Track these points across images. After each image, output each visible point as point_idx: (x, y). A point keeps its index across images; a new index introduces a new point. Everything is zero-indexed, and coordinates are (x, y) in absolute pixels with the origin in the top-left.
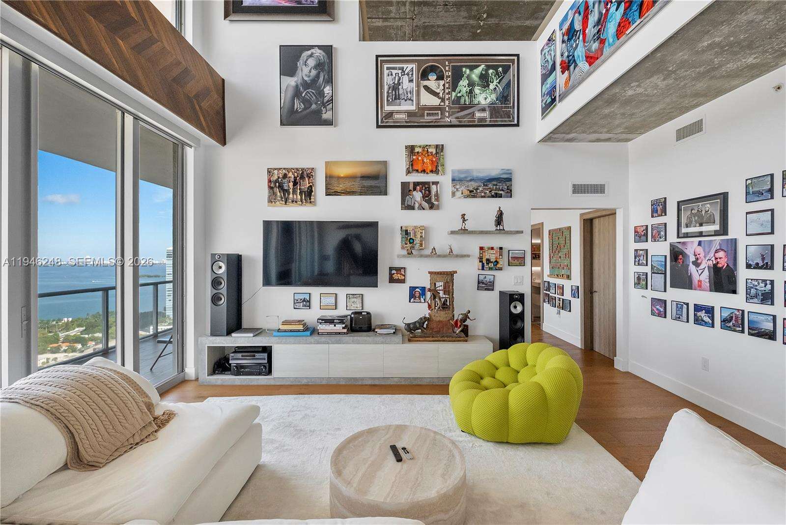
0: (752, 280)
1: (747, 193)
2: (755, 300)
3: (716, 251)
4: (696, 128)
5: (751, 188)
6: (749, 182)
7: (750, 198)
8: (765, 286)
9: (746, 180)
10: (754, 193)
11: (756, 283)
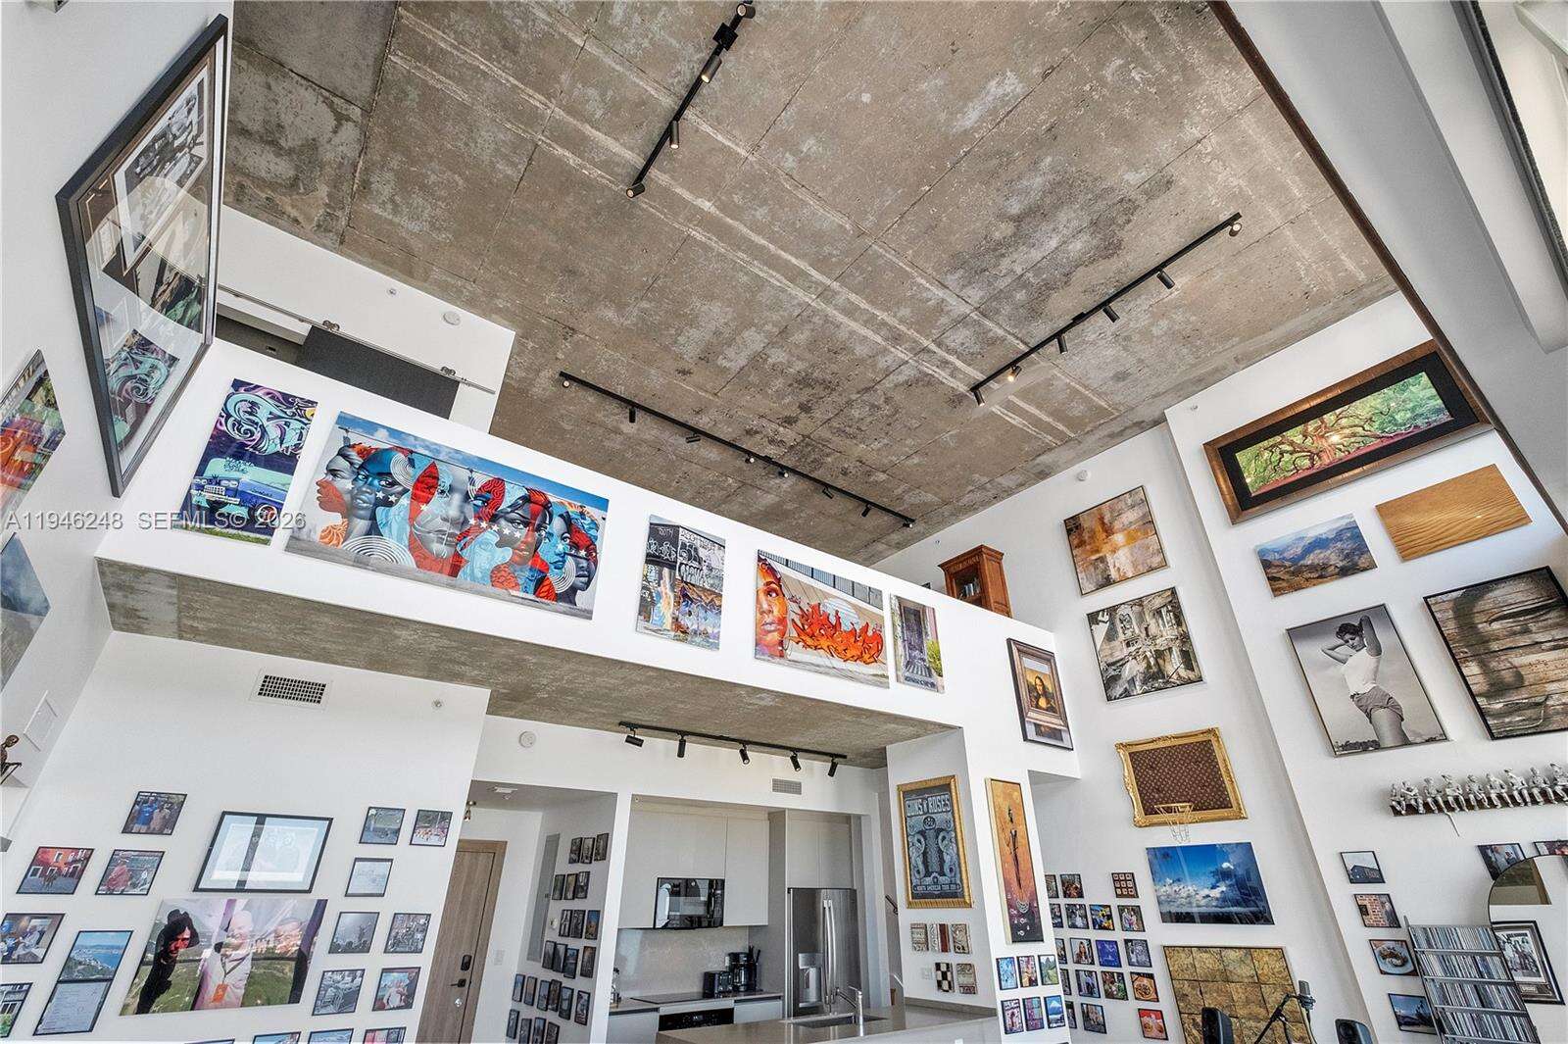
0: (333, 972)
1: (365, 828)
2: (331, 1009)
3: (282, 923)
4: (312, 692)
5: (373, 822)
6: (373, 812)
7: (367, 837)
8: (352, 981)
9: (370, 808)
10: (375, 830)
11: (339, 978)
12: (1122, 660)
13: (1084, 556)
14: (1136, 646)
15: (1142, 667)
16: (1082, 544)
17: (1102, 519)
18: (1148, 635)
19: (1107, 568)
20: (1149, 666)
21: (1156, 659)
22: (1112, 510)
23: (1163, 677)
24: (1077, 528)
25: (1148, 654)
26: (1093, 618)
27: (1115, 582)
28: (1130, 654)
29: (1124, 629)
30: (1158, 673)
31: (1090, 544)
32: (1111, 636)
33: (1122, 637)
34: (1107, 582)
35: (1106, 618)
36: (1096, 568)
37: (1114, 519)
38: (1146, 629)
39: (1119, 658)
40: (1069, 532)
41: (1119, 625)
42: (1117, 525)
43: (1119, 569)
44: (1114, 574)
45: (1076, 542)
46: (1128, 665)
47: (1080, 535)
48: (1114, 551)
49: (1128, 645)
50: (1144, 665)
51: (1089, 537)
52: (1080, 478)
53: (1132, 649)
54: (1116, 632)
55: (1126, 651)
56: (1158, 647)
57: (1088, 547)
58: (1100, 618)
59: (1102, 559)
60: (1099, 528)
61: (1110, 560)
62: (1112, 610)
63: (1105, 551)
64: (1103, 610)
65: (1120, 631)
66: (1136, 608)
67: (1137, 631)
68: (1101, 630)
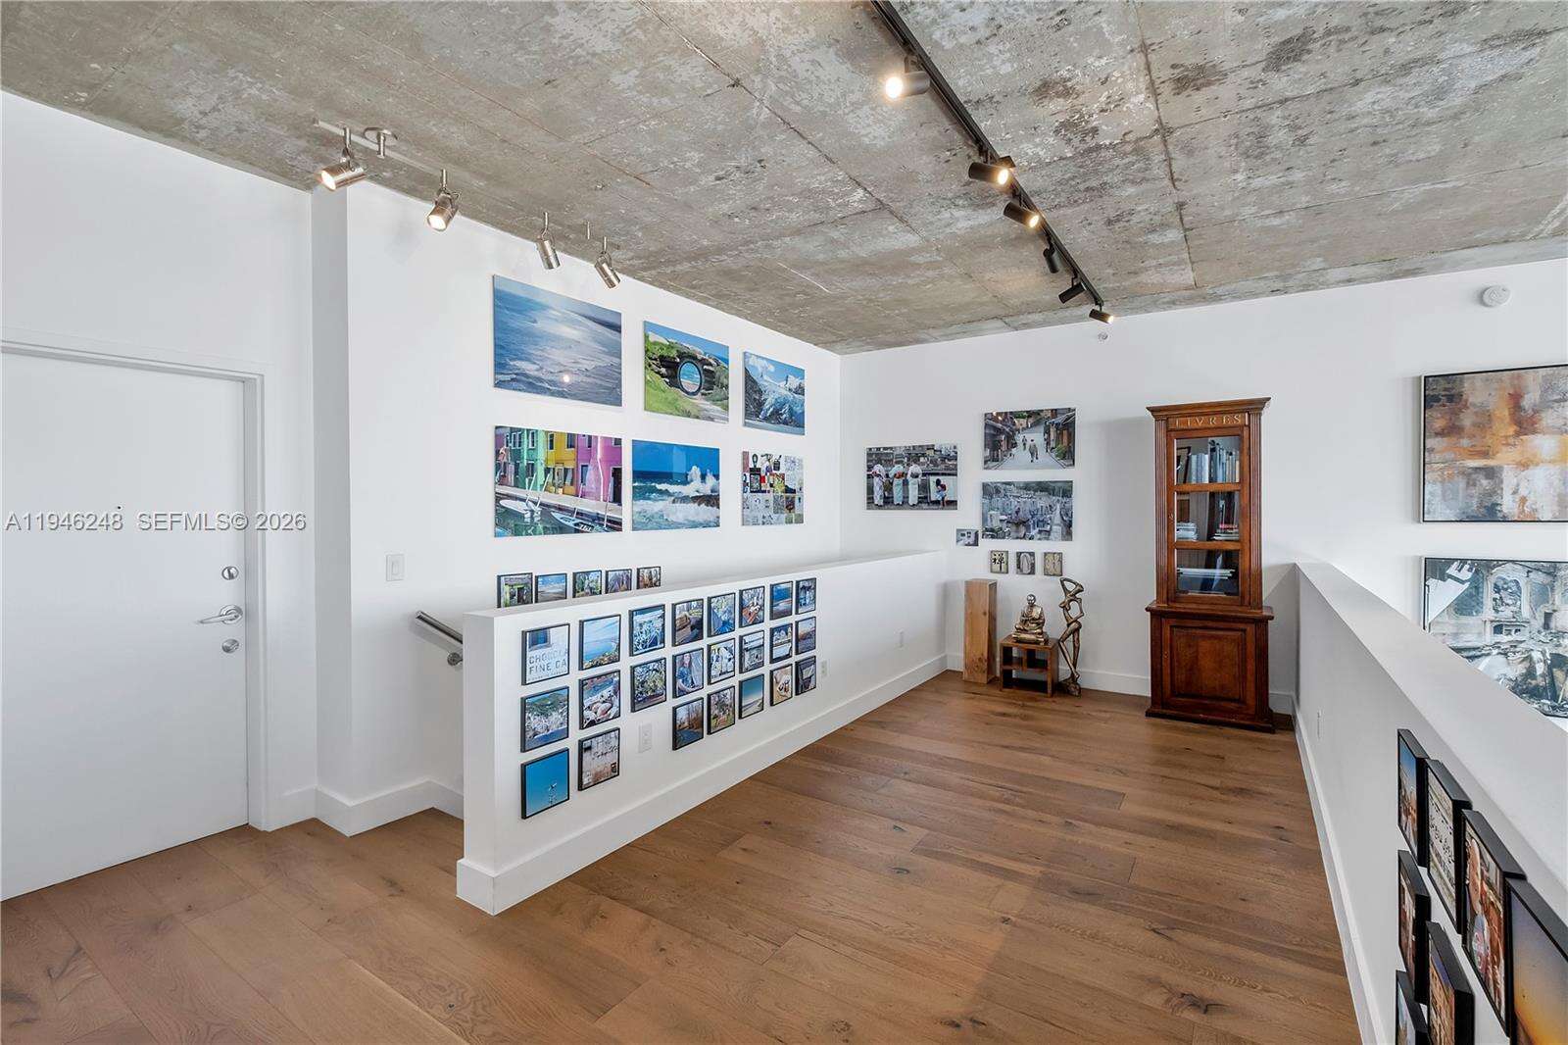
12: (1474, 649)
13: (1449, 456)
14: (1514, 637)
15: (1517, 670)
16: (1452, 430)
17: (1516, 399)
18: (1546, 626)
19: (1496, 491)
20: (1530, 673)
21: (1550, 668)
22: (1548, 387)
23: (1555, 698)
24: (1451, 398)
25: (1536, 655)
26: (1435, 568)
27: (1505, 520)
28: (1496, 645)
29: (1498, 603)
30: (1545, 688)
31: (1472, 436)
32: (1465, 606)
33: (1488, 613)
34: (1490, 514)
35: (1466, 575)
36: (1471, 483)
37: (1545, 405)
38: (1548, 616)
39: (1469, 645)
40: (1429, 401)
41: (1488, 595)
42: (1549, 419)
43: (1524, 500)
44: (1508, 504)
45: (1439, 424)
46: (1486, 661)
47: (1455, 413)
48: (1524, 465)
49: (1498, 629)
50: (1521, 669)
51: (1475, 425)
52: (1481, 297)
53: (1503, 638)
54: (1480, 603)
55: (1489, 638)
56: (1560, 651)
57: (1465, 442)
58: (1452, 571)
59: (1491, 473)
60: (1504, 412)
61: (1509, 478)
62: (1483, 567)
63: (1504, 459)
64: (1463, 561)
65: (1488, 603)
66: (1539, 578)
67: (1526, 613)
68: (1445, 593)
